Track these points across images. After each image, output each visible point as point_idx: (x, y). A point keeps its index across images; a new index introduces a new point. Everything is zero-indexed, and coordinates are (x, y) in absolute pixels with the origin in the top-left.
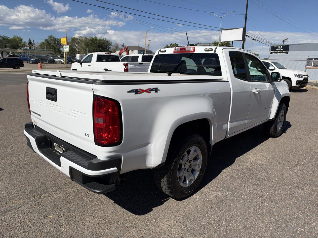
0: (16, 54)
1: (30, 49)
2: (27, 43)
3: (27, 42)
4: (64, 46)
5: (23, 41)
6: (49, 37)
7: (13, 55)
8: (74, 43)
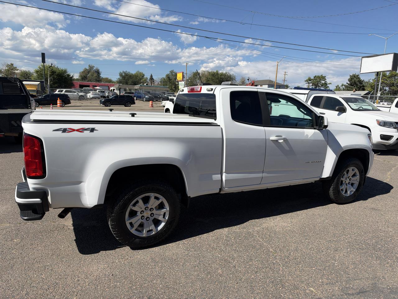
0: (133, 91)
1: (147, 86)
2: (148, 79)
3: (149, 77)
4: (180, 82)
5: (145, 77)
6: (170, 72)
7: (129, 92)
8: (196, 78)
